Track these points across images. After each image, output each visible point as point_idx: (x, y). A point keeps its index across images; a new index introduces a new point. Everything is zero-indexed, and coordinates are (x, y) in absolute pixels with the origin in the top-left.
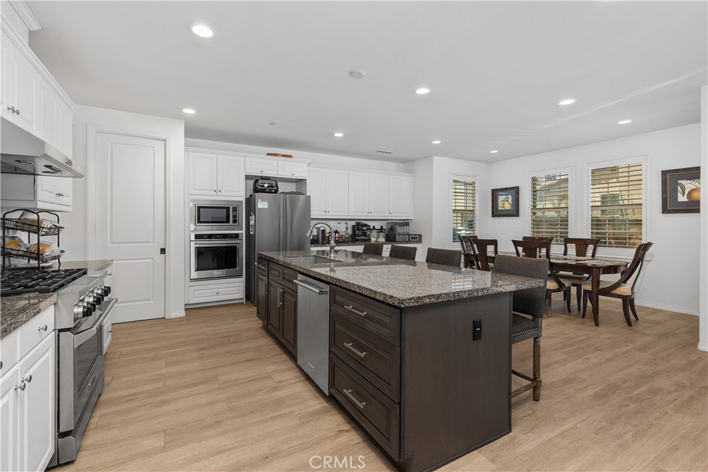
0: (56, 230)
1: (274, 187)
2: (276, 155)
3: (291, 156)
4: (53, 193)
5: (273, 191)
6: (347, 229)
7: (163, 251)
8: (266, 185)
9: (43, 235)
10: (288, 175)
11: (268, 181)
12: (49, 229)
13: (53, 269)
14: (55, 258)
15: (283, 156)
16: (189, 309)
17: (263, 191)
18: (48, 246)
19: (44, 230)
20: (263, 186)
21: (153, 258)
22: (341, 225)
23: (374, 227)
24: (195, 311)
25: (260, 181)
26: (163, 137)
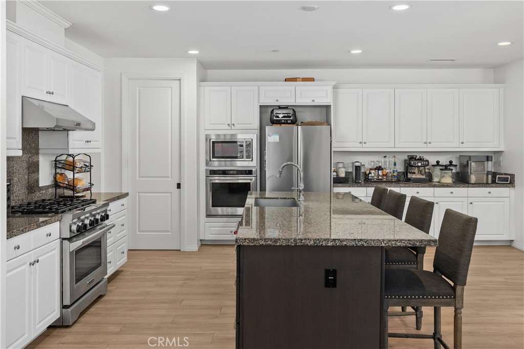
0: (88, 168)
1: (290, 117)
2: (294, 80)
3: (312, 80)
4: (83, 141)
5: (289, 122)
6: (395, 164)
7: (179, 186)
8: (281, 116)
9: (77, 173)
10: (307, 102)
11: (285, 111)
12: (80, 168)
13: (85, 198)
14: (87, 189)
15: (305, 80)
16: (204, 244)
17: (279, 122)
18: (81, 180)
19: (77, 169)
20: (278, 117)
21: (171, 193)
22: (387, 159)
23: (438, 162)
24: (210, 247)
25: (275, 112)
26: (178, 77)
